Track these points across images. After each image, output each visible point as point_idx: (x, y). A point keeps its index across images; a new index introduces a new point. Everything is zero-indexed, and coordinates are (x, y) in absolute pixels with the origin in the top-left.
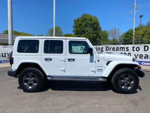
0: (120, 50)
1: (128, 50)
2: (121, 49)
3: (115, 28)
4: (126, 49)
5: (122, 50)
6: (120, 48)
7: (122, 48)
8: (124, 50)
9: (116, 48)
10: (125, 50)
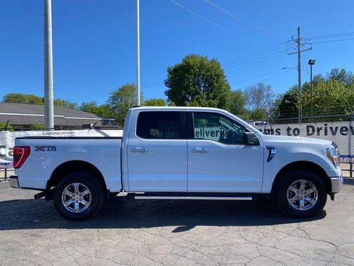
3: (261, 85)
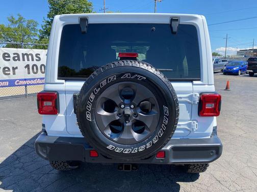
0: (24, 60)
1: (39, 59)
2: (25, 56)
4: (35, 58)
5: (28, 60)
6: (23, 55)
7: (26, 54)
8: (33, 60)
9: (12, 56)
10: (35, 60)
